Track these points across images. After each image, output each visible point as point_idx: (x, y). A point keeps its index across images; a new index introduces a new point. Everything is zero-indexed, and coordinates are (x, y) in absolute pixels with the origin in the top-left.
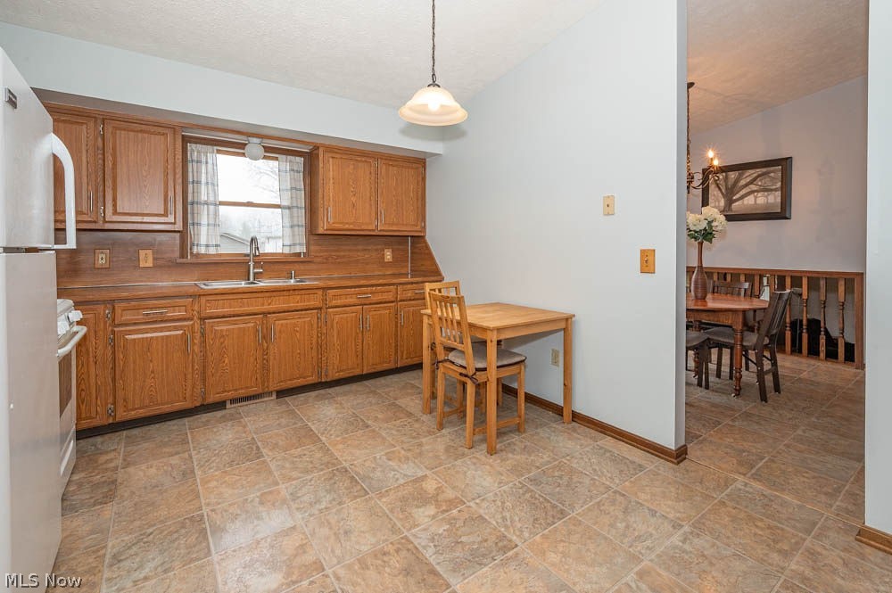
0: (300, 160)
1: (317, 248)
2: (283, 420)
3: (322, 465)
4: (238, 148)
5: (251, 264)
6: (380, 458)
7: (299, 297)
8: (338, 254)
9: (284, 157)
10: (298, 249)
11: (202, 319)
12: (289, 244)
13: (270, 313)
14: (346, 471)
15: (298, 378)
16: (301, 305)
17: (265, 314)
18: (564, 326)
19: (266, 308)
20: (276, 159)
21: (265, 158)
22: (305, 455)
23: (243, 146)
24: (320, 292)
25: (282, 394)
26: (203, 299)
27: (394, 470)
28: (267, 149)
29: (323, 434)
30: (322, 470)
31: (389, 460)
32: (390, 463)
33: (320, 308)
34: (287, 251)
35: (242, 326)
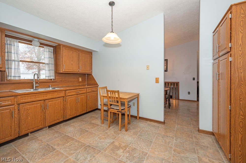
0: (52, 48)
1: (58, 77)
2: (56, 135)
3: (80, 146)
4: (29, 42)
5: (34, 83)
6: (97, 140)
7: (56, 94)
8: (65, 79)
9: (46, 47)
10: (52, 78)
11: (19, 104)
12: (48, 76)
13: (46, 100)
14: (89, 146)
15: (56, 120)
16: (57, 96)
17: (44, 100)
18: (137, 97)
19: (45, 98)
20: (43, 47)
21: (40, 46)
22: (72, 145)
23: (31, 41)
24: (64, 92)
25: (50, 127)
26: (19, 97)
27: (104, 142)
28: (41, 44)
29: (74, 137)
30: (81, 148)
31: (100, 139)
32: (101, 140)
33: (64, 97)
34: (47, 78)
35: (36, 105)
